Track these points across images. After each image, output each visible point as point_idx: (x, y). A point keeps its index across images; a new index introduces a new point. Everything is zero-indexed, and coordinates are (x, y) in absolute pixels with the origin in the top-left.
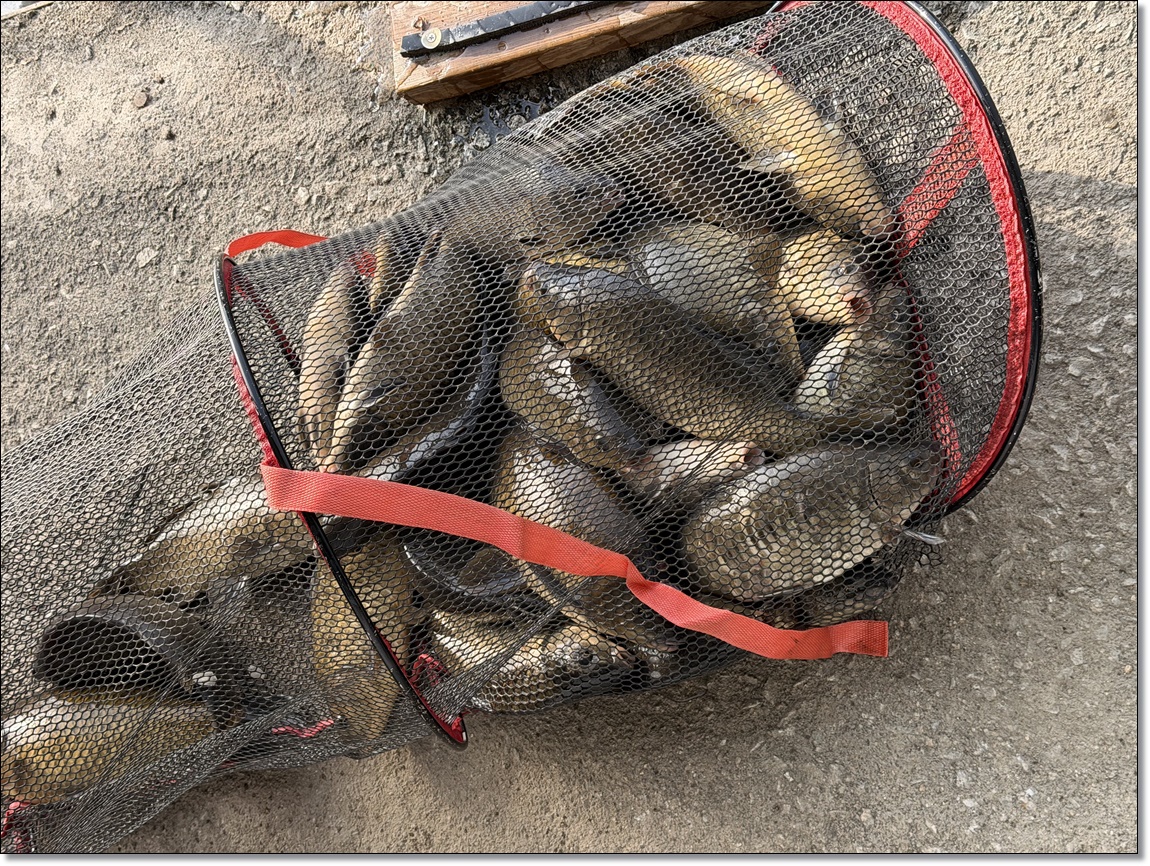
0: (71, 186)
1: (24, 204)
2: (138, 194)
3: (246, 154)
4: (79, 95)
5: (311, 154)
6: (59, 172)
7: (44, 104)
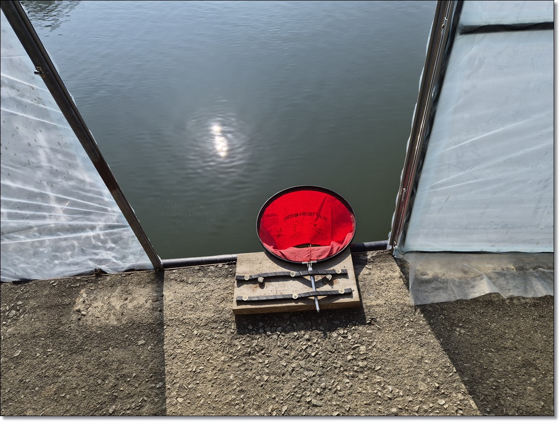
0: (125, 319)
1: (108, 322)
2: (145, 324)
3: (181, 319)
4: (137, 296)
5: (201, 322)
6: (122, 314)
7: (124, 296)
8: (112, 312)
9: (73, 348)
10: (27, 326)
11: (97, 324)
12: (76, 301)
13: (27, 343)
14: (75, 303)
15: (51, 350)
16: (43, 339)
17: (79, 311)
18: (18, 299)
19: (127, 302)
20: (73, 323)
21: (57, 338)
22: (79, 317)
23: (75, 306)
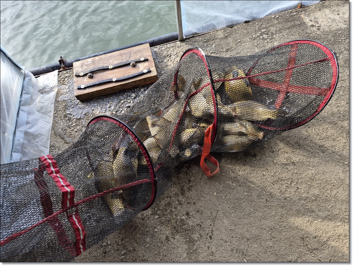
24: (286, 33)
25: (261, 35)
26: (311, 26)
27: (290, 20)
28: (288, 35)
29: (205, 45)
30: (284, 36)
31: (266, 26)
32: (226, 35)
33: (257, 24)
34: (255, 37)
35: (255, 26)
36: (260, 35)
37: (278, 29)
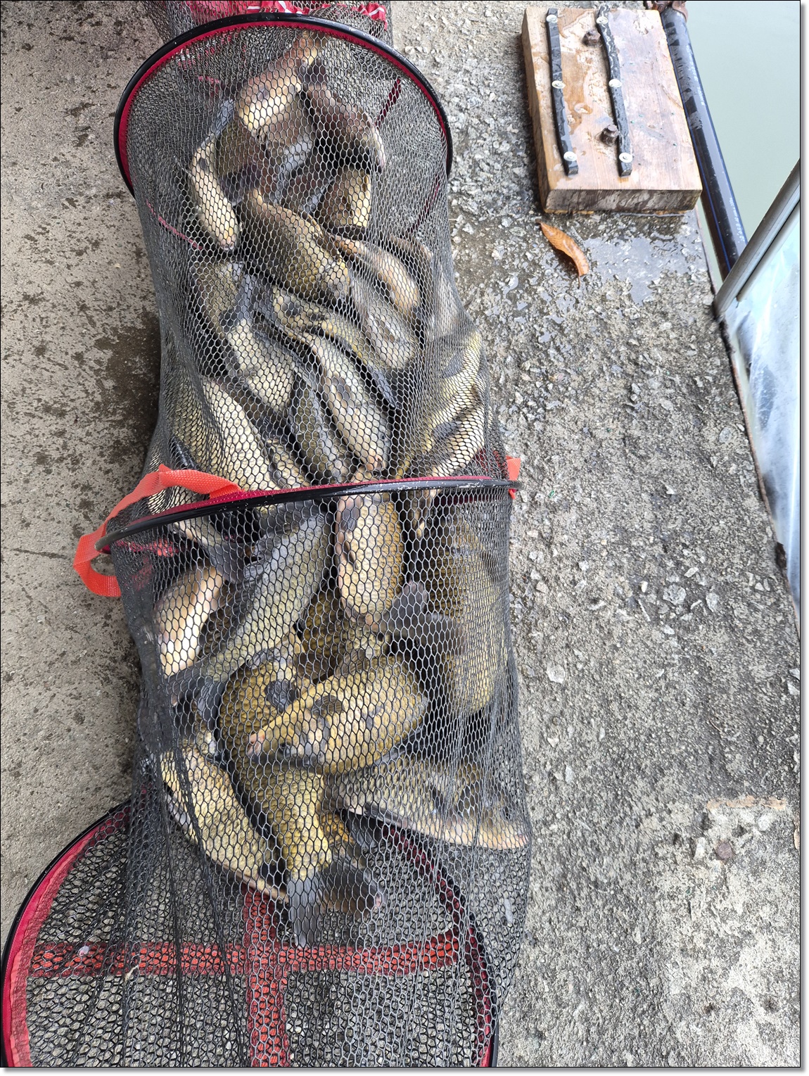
8: (715, 962)
9: (578, 857)
10: (640, 664)
11: (666, 917)
12: (742, 797)
13: (588, 688)
14: (733, 794)
15: (569, 778)
16: (602, 736)
17: (705, 823)
18: (724, 589)
19: (761, 1014)
20: (661, 819)
21: (607, 783)
22: (684, 835)
23: (724, 799)
24: (678, 682)
25: (687, 583)
26: (705, 817)
27: (761, 739)
28: (662, 683)
29: (677, 379)
30: (663, 666)
31: (740, 619)
32: (714, 460)
33: (759, 586)
34: (683, 556)
35: (745, 576)
36: (688, 574)
37: (710, 661)
